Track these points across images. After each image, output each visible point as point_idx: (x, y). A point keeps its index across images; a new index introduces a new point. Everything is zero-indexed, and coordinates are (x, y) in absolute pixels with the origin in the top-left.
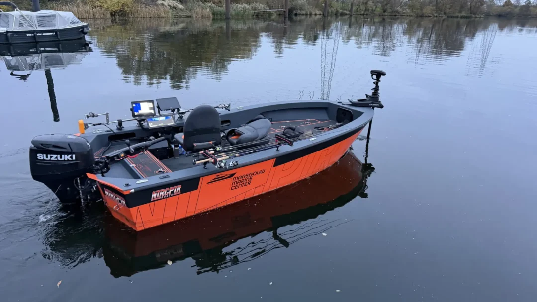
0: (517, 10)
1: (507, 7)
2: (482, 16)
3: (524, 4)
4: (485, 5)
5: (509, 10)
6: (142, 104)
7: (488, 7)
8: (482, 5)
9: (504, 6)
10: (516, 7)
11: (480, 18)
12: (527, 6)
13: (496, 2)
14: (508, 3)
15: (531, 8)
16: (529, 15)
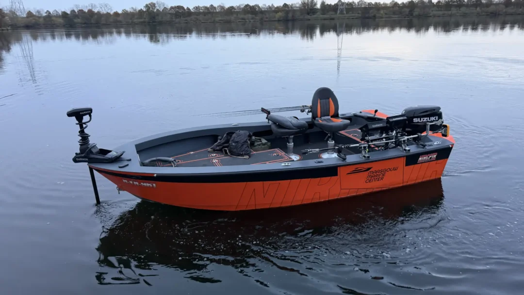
0: (41, 20)
1: (31, 18)
2: (9, 28)
3: (45, 14)
4: (7, 17)
5: (34, 21)
7: (11, 19)
8: (3, 17)
9: (27, 17)
10: (39, 17)
11: (8, 30)
12: (49, 16)
13: (18, 14)
14: (30, 14)
15: (54, 18)
16: (54, 24)
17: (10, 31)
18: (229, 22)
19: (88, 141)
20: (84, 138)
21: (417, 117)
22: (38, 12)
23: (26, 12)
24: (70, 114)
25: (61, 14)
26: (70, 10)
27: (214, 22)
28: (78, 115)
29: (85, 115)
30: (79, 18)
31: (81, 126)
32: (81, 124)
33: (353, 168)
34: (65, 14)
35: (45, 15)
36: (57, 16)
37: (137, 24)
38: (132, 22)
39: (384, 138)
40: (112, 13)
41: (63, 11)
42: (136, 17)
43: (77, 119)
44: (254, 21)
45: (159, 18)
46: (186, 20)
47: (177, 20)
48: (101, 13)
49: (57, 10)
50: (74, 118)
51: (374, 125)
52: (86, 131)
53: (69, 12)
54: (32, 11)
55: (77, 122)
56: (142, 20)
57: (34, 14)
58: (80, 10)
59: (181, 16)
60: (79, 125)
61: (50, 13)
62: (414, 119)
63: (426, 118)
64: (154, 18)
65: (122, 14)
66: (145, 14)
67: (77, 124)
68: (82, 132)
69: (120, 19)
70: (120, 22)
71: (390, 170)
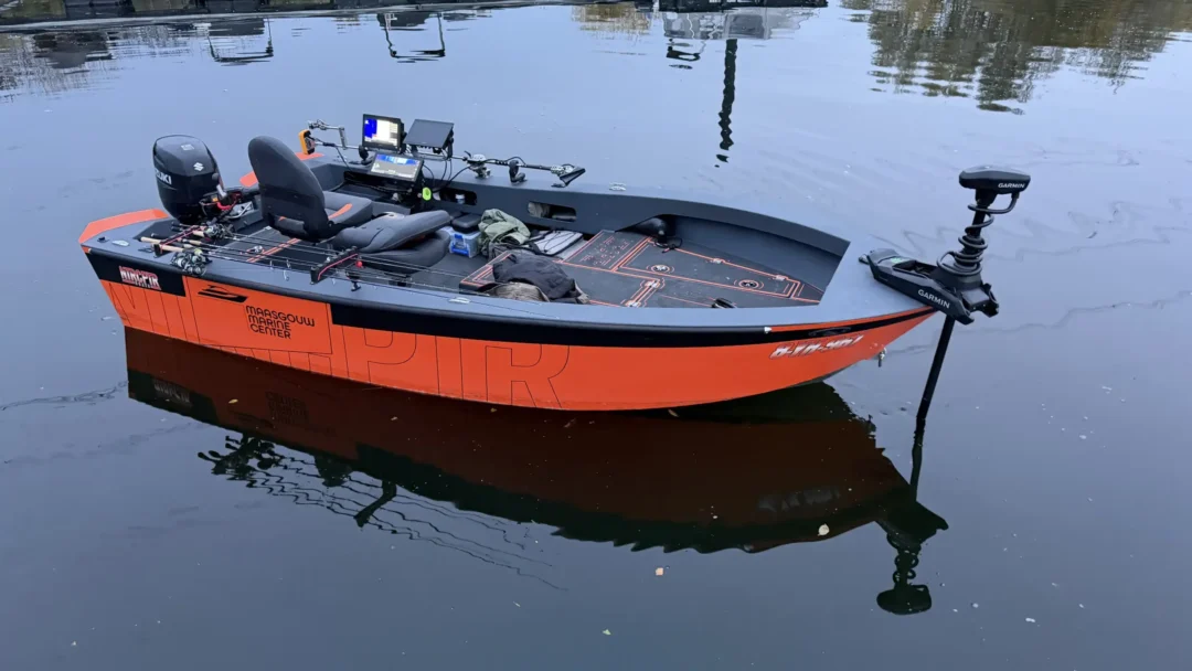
6: (380, 124)
29: (1004, 191)
31: (979, 219)
32: (981, 214)
43: (979, 197)
50: (972, 192)
52: (985, 233)
55: (974, 205)
60: (974, 213)
67: (970, 208)
68: (973, 232)
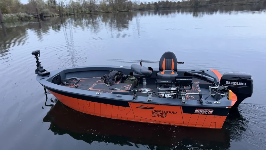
2: (133, 10)
5: (143, 7)
7: (134, 6)
8: (132, 5)
9: (141, 5)
10: (145, 5)
11: (132, 11)
12: (149, 4)
13: (137, 4)
14: (142, 4)
15: (151, 5)
16: (151, 8)
17: (133, 11)
18: (242, 5)
19: (40, 65)
20: (38, 64)
21: (229, 81)
22: (145, 3)
23: (140, 3)
24: (33, 54)
25: (154, 3)
26: (158, 1)
27: (232, 5)
28: (36, 54)
30: (161, 5)
31: (37, 59)
33: (140, 105)
34: (156, 3)
35: (147, 4)
36: (153, 4)
37: (188, 7)
38: (186, 6)
39: (172, 90)
40: (177, 2)
41: (155, 2)
42: (188, 3)
43: (35, 56)
44: (259, 4)
45: (200, 4)
46: (215, 4)
47: (210, 5)
48: (172, 2)
49: (153, 1)
50: (34, 55)
51: (161, 80)
53: (157, 2)
54: (143, 2)
55: (35, 57)
56: (191, 5)
57: (143, 3)
58: (162, 1)
59: (212, 2)
61: (150, 3)
62: (226, 82)
63: (235, 83)
64: (197, 4)
65: (182, 2)
66: (193, 2)
69: (180, 5)
70: (180, 6)
71: (170, 112)
